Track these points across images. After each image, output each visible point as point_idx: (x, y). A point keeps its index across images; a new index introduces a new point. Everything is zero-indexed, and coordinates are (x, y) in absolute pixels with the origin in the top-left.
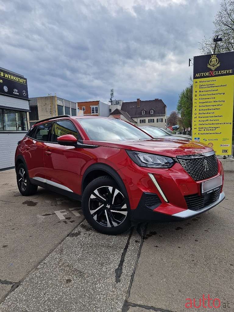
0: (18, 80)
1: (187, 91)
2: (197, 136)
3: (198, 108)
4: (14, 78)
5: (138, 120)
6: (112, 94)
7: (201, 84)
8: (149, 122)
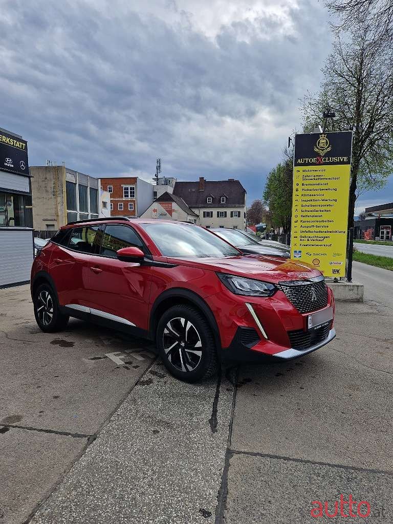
0: (14, 144)
1: (279, 169)
2: (298, 248)
3: (299, 208)
4: (8, 140)
5: (200, 212)
6: (159, 168)
7: (305, 174)
8: (218, 216)
